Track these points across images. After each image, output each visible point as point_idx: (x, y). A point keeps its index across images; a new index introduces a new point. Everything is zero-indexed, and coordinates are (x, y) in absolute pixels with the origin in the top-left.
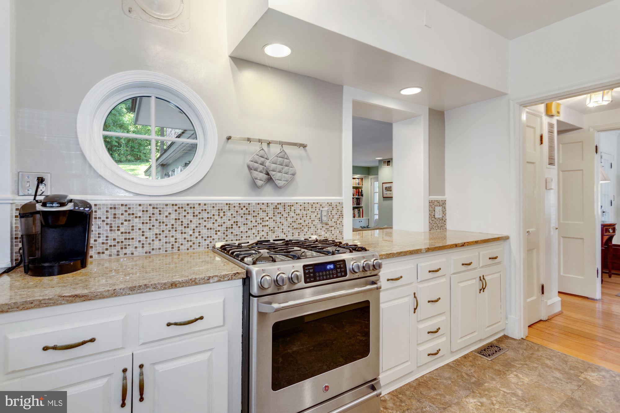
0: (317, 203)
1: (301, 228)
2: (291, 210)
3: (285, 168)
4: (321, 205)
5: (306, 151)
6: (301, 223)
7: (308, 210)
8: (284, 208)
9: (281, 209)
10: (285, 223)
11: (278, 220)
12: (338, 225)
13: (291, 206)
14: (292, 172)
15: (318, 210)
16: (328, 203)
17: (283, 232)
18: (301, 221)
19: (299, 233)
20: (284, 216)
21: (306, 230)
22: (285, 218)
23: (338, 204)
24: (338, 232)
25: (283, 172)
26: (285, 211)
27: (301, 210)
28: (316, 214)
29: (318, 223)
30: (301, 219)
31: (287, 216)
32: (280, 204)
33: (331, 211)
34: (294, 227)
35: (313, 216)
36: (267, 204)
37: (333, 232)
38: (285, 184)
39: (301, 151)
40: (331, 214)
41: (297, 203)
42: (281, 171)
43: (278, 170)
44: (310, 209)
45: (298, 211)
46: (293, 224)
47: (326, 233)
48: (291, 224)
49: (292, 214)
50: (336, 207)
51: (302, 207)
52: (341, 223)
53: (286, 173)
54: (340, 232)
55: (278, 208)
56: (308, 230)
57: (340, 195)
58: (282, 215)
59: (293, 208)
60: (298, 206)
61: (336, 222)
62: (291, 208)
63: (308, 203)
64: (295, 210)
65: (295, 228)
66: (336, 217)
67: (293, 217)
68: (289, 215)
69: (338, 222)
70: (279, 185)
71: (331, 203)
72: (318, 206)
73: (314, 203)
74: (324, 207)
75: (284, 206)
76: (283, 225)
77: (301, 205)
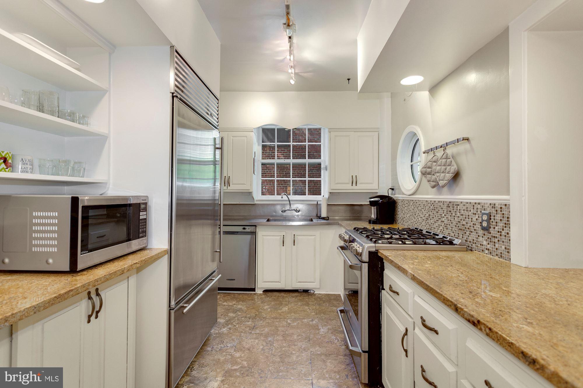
0: (479, 203)
1: (464, 230)
2: (457, 210)
3: (447, 168)
4: (483, 206)
5: (470, 144)
6: (465, 225)
7: (471, 211)
10: (454, 222)
11: (450, 218)
12: (503, 237)
13: (457, 205)
15: (479, 212)
16: (490, 204)
17: (452, 230)
18: (464, 223)
19: (463, 235)
21: (468, 233)
23: (504, 207)
24: (503, 247)
25: (446, 172)
26: (453, 209)
28: (477, 216)
29: (479, 228)
30: (464, 220)
31: (455, 215)
32: (451, 202)
33: (494, 216)
34: (459, 228)
35: (474, 219)
37: (497, 245)
38: (446, 183)
40: (494, 219)
41: (462, 203)
42: (444, 171)
43: (441, 171)
45: (462, 212)
46: (459, 224)
47: (488, 244)
48: (457, 224)
50: (501, 211)
51: (465, 208)
52: (507, 235)
54: (506, 248)
55: (450, 207)
58: (452, 214)
61: (501, 232)
62: (457, 207)
63: (470, 203)
64: (460, 210)
66: (500, 224)
67: (459, 217)
69: (503, 233)
70: (441, 185)
71: (495, 204)
72: (479, 206)
73: (475, 203)
74: (487, 209)
75: (453, 205)
76: (452, 223)
77: (464, 205)
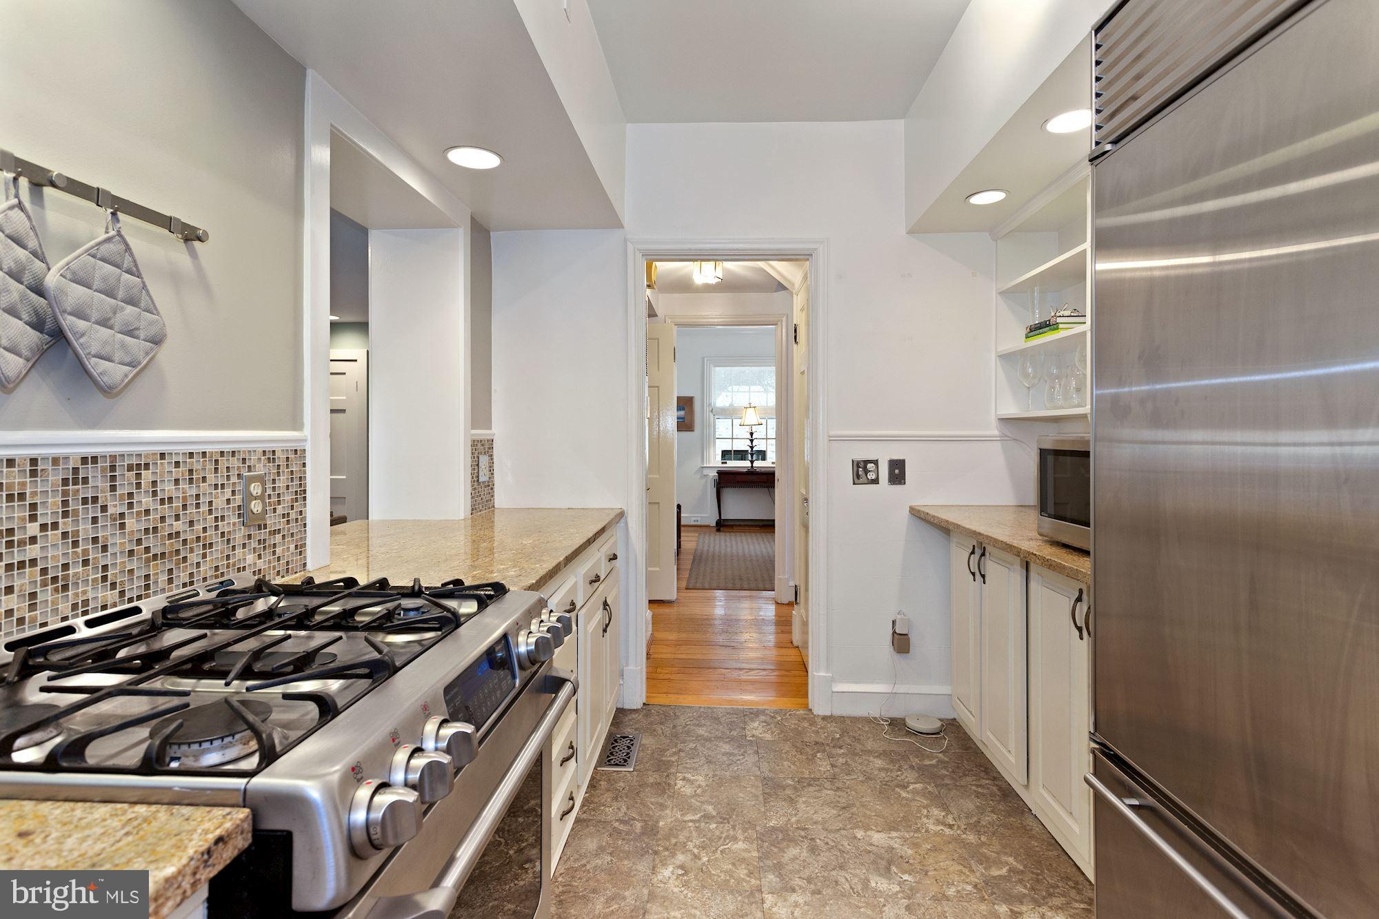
0: (233, 454)
1: (178, 552)
2: (139, 485)
3: (122, 309)
4: (244, 460)
6: (178, 533)
7: (204, 479)
8: (113, 478)
9: (98, 481)
10: (117, 542)
11: (85, 529)
12: (293, 524)
13: (138, 468)
14: (153, 331)
15: (234, 479)
16: (264, 453)
17: (104, 578)
18: (179, 526)
19: (170, 571)
20: (111, 511)
21: (194, 558)
22: (115, 520)
23: (292, 456)
24: (292, 547)
25: (117, 327)
26: (113, 488)
27: (177, 481)
28: (228, 491)
29: (234, 524)
30: (177, 518)
31: (124, 509)
32: (95, 459)
33: (274, 480)
34: (153, 552)
35: (219, 503)
36: (33, 462)
37: (278, 551)
38: (126, 376)
39: (180, 253)
40: (274, 489)
41: (162, 456)
42: (109, 319)
43: (95, 316)
44: (211, 478)
45: (168, 488)
46: (150, 541)
47: (260, 557)
48: (139, 542)
49: (146, 501)
50: (287, 467)
51: (181, 472)
52: (299, 517)
53: (130, 333)
54: (296, 547)
55: (85, 480)
56: (204, 556)
57: (297, 424)
58: (104, 508)
59: (147, 476)
60: (167, 466)
61: (288, 515)
62: (138, 476)
63: (204, 453)
64: (154, 483)
65: (155, 556)
66: (287, 498)
67: (147, 512)
68: (130, 505)
69: (293, 516)
70: (105, 380)
71: (274, 451)
72: (235, 462)
73: (222, 453)
74: (254, 466)
75: (113, 468)
76: (105, 548)
77: (177, 464)
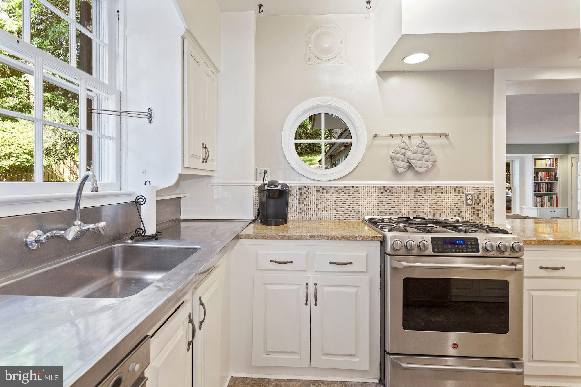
0: (461, 187)
1: (442, 210)
2: (432, 193)
3: (425, 156)
4: (465, 189)
5: (448, 139)
6: (442, 205)
7: (451, 193)
8: (425, 191)
9: (422, 192)
10: (426, 204)
11: (419, 201)
12: (487, 209)
13: (432, 190)
14: (433, 160)
15: (461, 194)
16: (474, 187)
17: (423, 212)
18: (442, 204)
19: (440, 214)
20: (425, 198)
21: (448, 211)
22: (426, 200)
23: (487, 189)
24: (487, 216)
25: (423, 160)
26: (425, 193)
27: (442, 193)
28: (459, 197)
29: (461, 206)
30: (442, 202)
31: (428, 198)
32: (421, 187)
33: (478, 196)
34: (435, 208)
35: (456, 199)
36: (409, 187)
37: (480, 216)
38: (425, 170)
39: (444, 140)
40: (478, 198)
41: (438, 187)
42: (421, 159)
43: (418, 159)
44: (453, 193)
45: (439, 194)
46: (435, 206)
47: (472, 216)
48: (432, 205)
49: (433, 197)
50: (484, 192)
51: (444, 191)
52: (490, 207)
53: (427, 161)
54: (489, 216)
55: (419, 191)
56: (451, 212)
57: (490, 178)
58: (423, 197)
59: (434, 192)
60: (439, 189)
61: (485, 206)
62: (432, 191)
63: (451, 187)
64: (436, 193)
65: (436, 210)
66: (484, 201)
67: (434, 199)
68: (429, 197)
69: (487, 206)
70: (419, 171)
71: (478, 187)
72: (462, 190)
73: (457, 187)
74: (470, 191)
75: (425, 189)
76: (423, 205)
77: (442, 189)
